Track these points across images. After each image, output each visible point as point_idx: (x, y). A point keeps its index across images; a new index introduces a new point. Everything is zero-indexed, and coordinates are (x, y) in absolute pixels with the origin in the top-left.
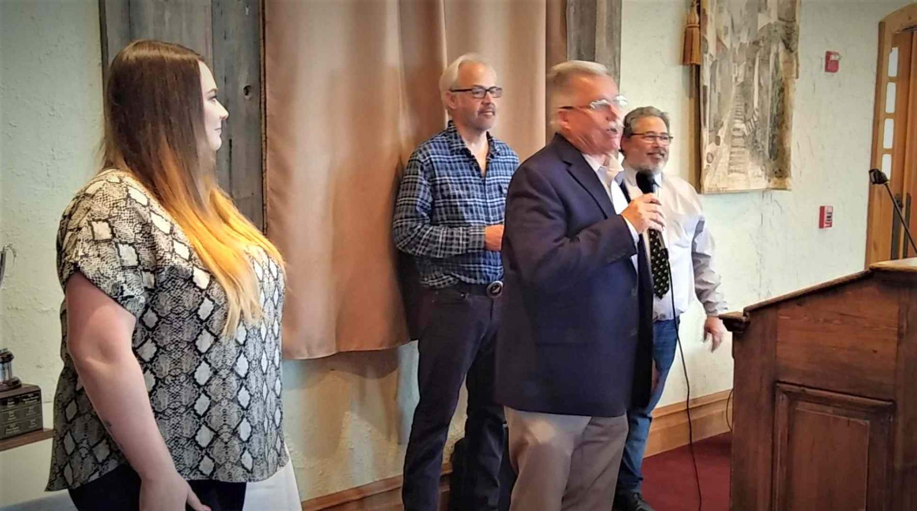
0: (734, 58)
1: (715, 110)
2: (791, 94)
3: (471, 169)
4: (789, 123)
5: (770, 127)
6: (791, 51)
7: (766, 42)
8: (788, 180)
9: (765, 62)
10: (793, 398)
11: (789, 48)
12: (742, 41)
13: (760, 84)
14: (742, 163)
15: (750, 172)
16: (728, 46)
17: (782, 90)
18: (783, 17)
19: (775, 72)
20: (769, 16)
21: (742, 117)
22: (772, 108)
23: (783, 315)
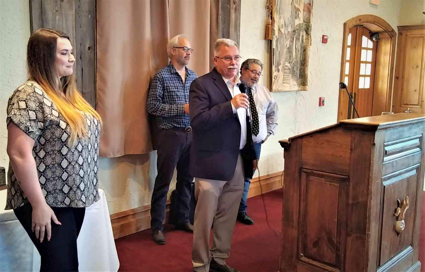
0: (285, 37)
1: (278, 58)
2: (308, 52)
3: (179, 81)
4: (307, 64)
5: (300, 65)
6: (309, 35)
7: (298, 31)
8: (307, 87)
9: (298, 39)
10: (308, 174)
11: (307, 33)
12: (289, 30)
13: (296, 48)
14: (288, 80)
15: (291, 84)
16: (283, 32)
17: (304, 50)
18: (305, 21)
19: (302, 43)
20: (300, 20)
21: (289, 61)
22: (300, 57)
23: (305, 141)
